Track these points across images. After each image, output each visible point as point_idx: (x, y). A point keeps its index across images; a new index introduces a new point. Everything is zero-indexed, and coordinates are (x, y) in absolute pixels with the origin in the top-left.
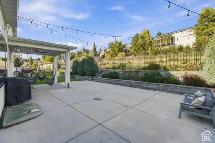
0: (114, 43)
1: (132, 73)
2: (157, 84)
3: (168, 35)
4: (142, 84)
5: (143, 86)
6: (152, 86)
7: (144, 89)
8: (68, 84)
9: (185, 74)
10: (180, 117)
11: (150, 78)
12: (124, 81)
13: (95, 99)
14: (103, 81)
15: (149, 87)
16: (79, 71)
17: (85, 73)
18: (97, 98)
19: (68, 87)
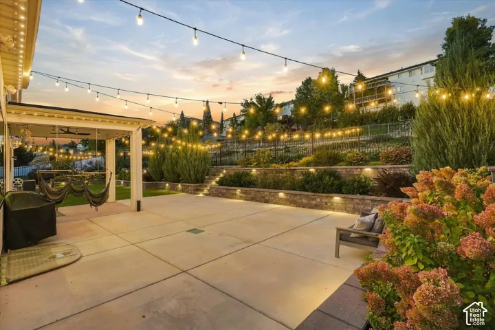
0: (254, 101)
1: (282, 173)
2: (327, 195)
3: (380, 79)
4: (298, 197)
5: (300, 201)
6: (319, 200)
7: (304, 207)
8: (139, 203)
9: (382, 173)
10: (337, 255)
11: (314, 183)
12: (264, 192)
13: (190, 231)
14: (220, 193)
15: (314, 202)
16: (165, 172)
17: (179, 176)
18: (195, 229)
19: (139, 209)
